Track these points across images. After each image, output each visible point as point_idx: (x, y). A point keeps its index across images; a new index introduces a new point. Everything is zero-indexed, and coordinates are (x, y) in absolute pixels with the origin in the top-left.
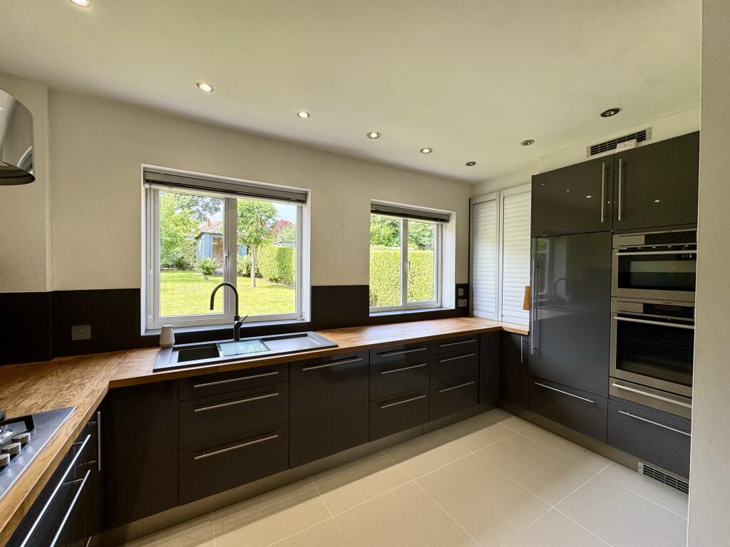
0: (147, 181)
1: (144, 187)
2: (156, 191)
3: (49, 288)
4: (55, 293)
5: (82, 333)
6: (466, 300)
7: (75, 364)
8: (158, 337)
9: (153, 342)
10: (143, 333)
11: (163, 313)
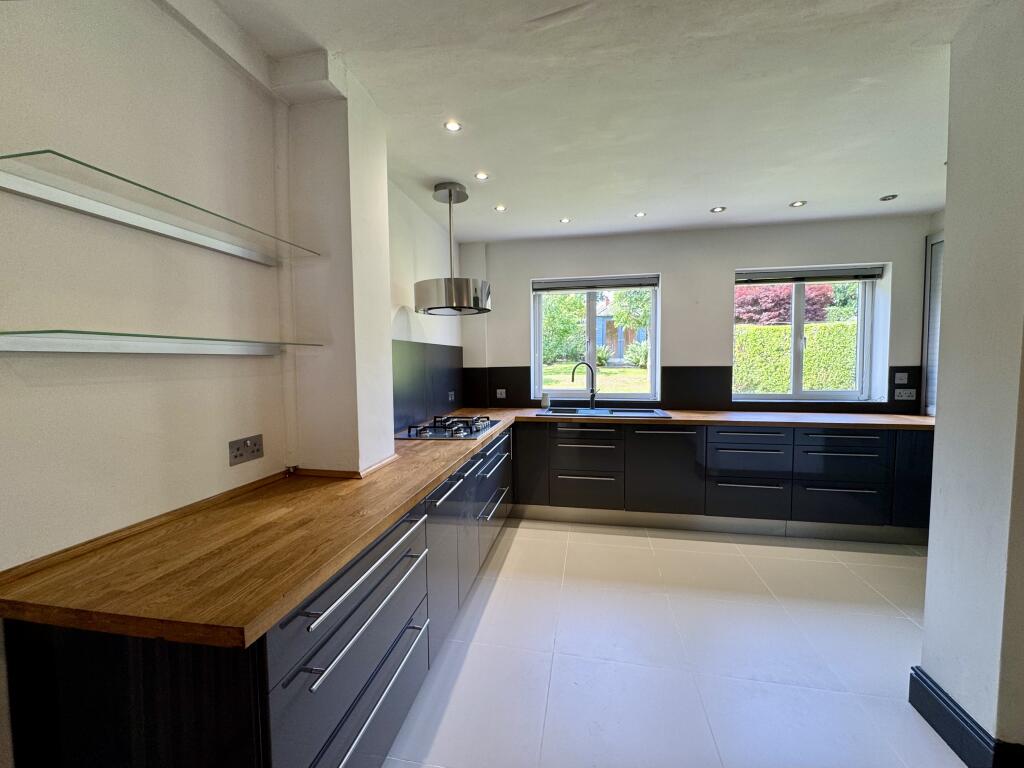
0: (534, 290)
1: (532, 294)
2: (540, 296)
3: (488, 364)
4: (491, 370)
5: (501, 393)
6: (914, 391)
7: (499, 410)
8: (540, 401)
9: (537, 404)
10: (532, 398)
11: (545, 387)
